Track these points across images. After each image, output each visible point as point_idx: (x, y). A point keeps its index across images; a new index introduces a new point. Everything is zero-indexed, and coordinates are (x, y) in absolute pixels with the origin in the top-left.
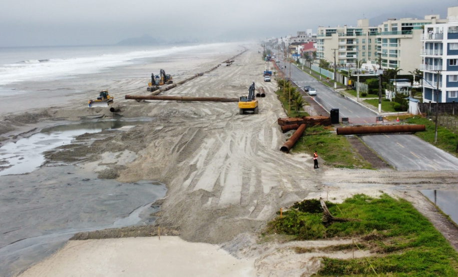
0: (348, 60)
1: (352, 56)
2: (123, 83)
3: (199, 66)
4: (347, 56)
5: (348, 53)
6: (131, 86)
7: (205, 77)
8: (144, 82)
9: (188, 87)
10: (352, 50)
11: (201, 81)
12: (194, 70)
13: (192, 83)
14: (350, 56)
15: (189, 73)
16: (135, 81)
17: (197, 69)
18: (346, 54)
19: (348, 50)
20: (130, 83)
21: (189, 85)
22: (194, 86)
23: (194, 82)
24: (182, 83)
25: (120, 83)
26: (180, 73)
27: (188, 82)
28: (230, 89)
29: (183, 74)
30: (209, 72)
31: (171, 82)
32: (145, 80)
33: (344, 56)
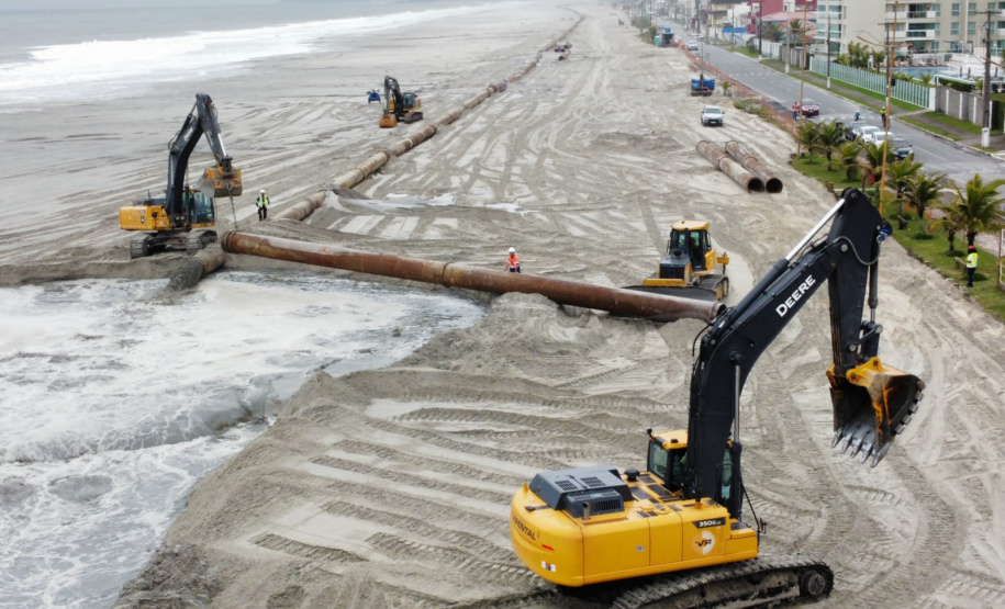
0: (912, 45)
1: (924, 34)
2: (272, 118)
3: (483, 60)
4: (910, 35)
5: (911, 26)
6: (294, 128)
7: (513, 95)
8: (334, 112)
9: (478, 135)
10: (924, 16)
11: (507, 110)
12: (474, 72)
13: (481, 118)
14: (916, 34)
15: (464, 82)
16: (307, 110)
17: (480, 68)
18: (907, 26)
19: (911, 16)
20: (292, 118)
21: (476, 127)
22: (492, 131)
23: (489, 117)
24: (451, 120)
25: (266, 114)
26: (436, 80)
27: (470, 116)
28: (623, 150)
29: (447, 87)
30: (519, 78)
31: (418, 117)
32: (336, 105)
33: (901, 35)
